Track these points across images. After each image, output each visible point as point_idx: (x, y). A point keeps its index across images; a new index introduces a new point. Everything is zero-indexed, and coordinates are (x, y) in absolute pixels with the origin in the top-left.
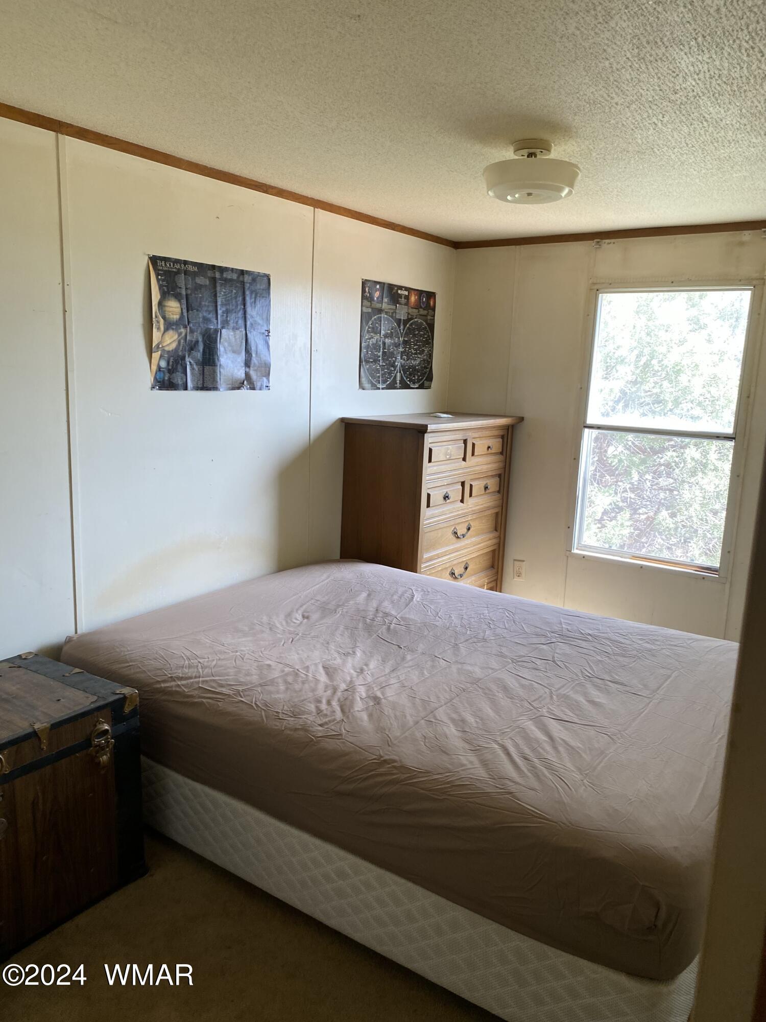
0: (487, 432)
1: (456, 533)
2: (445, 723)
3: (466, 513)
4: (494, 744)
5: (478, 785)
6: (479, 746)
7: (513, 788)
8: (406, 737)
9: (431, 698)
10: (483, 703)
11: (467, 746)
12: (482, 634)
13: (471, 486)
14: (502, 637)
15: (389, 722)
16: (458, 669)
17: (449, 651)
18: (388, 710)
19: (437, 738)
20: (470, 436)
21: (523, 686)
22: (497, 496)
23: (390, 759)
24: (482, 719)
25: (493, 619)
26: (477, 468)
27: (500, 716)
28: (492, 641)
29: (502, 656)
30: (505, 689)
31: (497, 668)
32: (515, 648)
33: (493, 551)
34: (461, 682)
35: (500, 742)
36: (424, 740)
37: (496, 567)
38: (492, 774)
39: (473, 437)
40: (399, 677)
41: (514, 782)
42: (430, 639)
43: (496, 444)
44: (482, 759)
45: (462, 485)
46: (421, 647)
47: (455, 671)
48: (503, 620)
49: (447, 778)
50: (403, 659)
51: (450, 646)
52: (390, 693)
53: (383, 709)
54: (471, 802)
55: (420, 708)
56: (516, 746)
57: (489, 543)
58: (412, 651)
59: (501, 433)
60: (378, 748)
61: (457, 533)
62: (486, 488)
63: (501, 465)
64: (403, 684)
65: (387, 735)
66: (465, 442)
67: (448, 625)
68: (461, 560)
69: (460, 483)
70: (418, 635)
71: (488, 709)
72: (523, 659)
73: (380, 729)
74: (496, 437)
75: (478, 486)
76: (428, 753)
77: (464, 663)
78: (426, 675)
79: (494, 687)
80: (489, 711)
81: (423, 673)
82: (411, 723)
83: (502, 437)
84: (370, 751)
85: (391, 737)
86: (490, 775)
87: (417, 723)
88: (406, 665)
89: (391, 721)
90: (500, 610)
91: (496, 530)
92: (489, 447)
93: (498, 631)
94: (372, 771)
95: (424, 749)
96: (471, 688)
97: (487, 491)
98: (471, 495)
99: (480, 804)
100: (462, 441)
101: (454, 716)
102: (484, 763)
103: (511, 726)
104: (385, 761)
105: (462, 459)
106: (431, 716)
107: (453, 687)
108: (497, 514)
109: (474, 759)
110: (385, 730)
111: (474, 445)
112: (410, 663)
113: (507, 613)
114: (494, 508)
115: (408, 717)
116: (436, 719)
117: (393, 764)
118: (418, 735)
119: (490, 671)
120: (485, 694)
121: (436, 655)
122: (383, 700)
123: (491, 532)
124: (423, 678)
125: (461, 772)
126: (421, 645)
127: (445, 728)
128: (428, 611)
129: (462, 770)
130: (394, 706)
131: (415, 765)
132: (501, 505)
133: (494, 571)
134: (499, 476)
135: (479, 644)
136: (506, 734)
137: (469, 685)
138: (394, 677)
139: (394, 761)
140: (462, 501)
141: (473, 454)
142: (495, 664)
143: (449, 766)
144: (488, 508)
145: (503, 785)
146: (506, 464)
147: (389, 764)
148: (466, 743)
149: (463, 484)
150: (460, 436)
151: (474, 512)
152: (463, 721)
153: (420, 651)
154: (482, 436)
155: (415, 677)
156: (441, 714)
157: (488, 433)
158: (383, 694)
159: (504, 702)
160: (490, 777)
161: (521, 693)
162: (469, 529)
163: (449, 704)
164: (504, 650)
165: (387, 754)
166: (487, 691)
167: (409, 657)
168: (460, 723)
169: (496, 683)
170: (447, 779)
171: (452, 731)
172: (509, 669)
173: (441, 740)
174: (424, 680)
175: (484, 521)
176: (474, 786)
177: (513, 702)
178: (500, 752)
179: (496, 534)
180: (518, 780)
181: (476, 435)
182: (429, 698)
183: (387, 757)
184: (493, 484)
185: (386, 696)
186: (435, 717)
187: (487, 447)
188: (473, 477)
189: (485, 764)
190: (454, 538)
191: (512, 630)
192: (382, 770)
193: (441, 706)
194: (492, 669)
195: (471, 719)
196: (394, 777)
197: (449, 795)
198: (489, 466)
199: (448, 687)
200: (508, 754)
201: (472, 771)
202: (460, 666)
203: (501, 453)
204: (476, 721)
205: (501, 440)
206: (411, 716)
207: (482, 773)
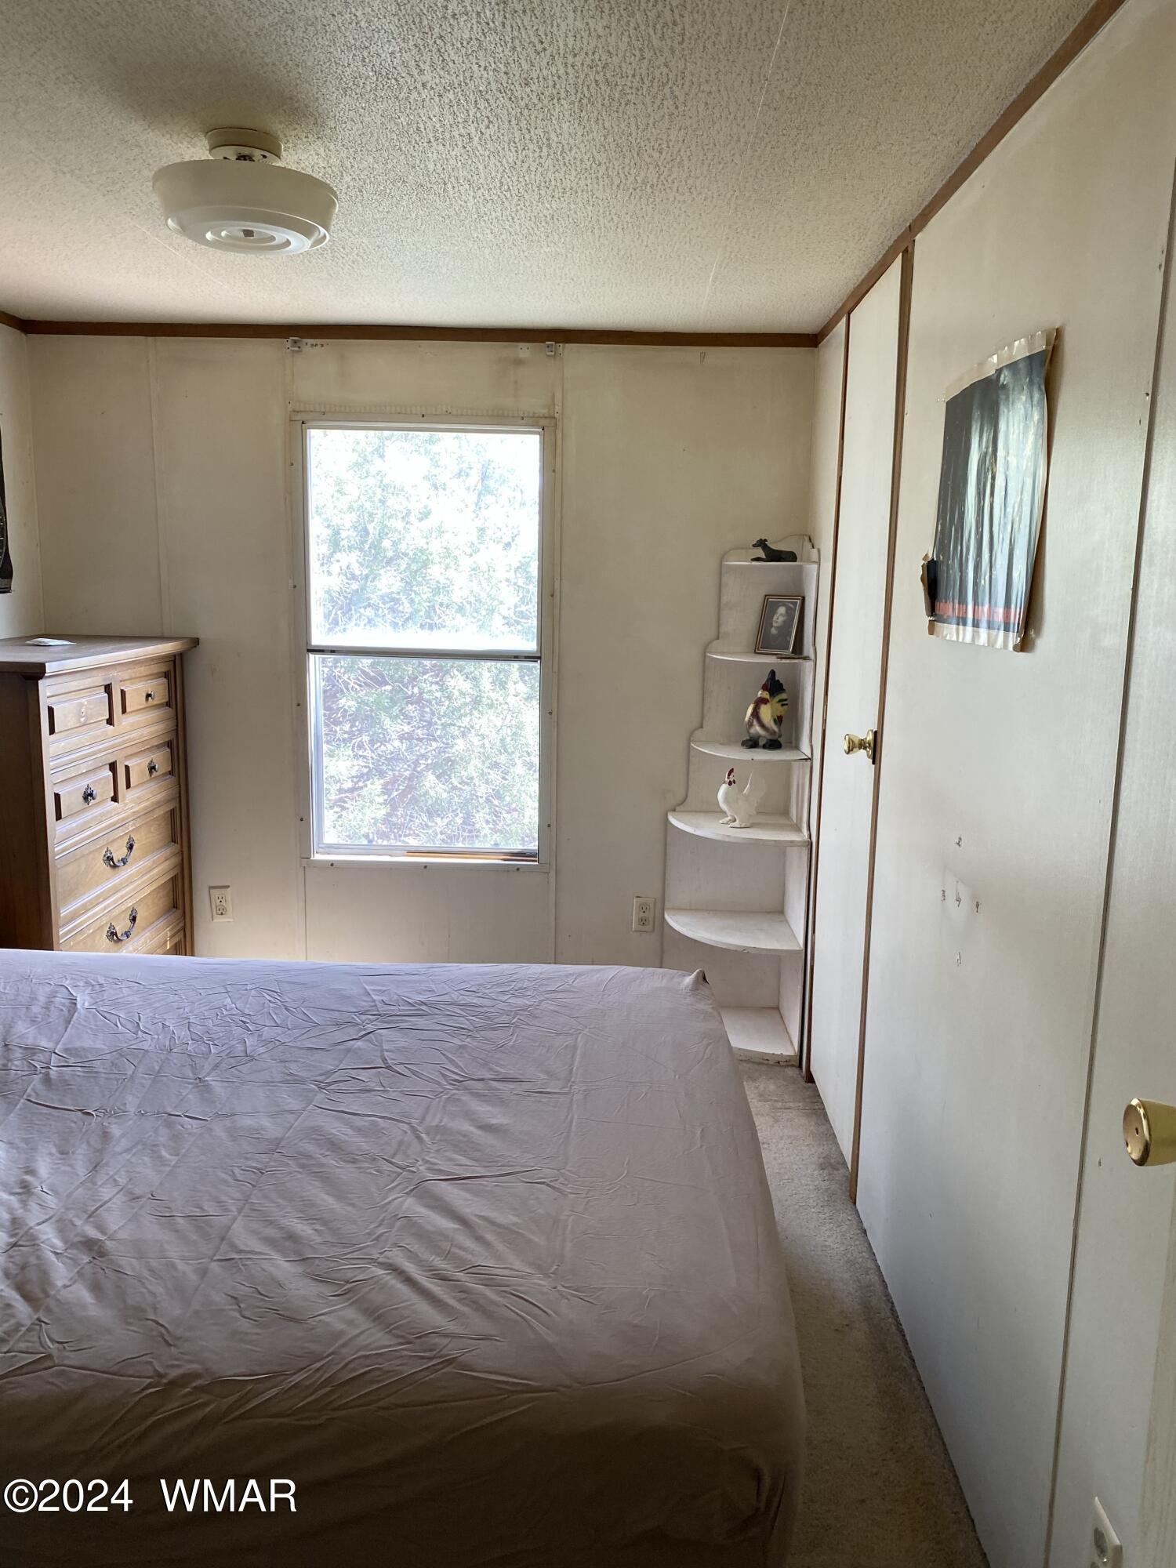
0: (142, 668)
1: (110, 859)
2: (260, 1253)
3: (123, 819)
4: (374, 1269)
5: (386, 1365)
6: (348, 1282)
7: (452, 1349)
8: (197, 1312)
9: (206, 1208)
10: (310, 1188)
11: (326, 1290)
12: (240, 1048)
13: (127, 768)
14: (277, 1043)
15: (144, 1290)
16: (228, 1130)
17: (190, 1096)
18: (129, 1263)
19: (262, 1294)
20: (114, 676)
21: (359, 1130)
22: (171, 780)
23: (184, 1376)
24: (325, 1223)
25: (247, 1011)
26: (134, 735)
27: (353, 1205)
28: (263, 1056)
29: (296, 1082)
30: (334, 1145)
31: (299, 1107)
32: (312, 1059)
33: (174, 879)
34: (248, 1156)
35: (381, 1260)
36: (236, 1307)
37: (180, 905)
38: (403, 1334)
39: (121, 679)
40: (115, 1180)
41: (446, 1336)
42: (143, 1081)
43: (158, 687)
44: (368, 1309)
45: (110, 770)
46: (132, 1103)
47: (223, 1135)
48: (266, 1010)
49: (321, 1372)
50: (106, 1136)
51: (190, 1086)
52: (114, 1220)
53: (120, 1266)
54: (383, 1408)
55: (195, 1237)
56: (413, 1257)
57: (167, 865)
58: (118, 1114)
59: (163, 668)
60: (147, 1358)
61: (112, 859)
62: (152, 769)
63: (171, 724)
64: (131, 1193)
65: (152, 1320)
66: (108, 689)
67: (168, 1043)
68: (123, 908)
69: (108, 766)
70: (117, 1080)
71: (326, 1197)
72: (335, 1077)
73: (133, 1314)
74: (157, 676)
75: (138, 766)
76: (257, 1334)
77: (233, 1115)
78: (171, 1161)
79: (311, 1148)
80: (327, 1201)
81: (160, 1157)
82: (193, 1277)
83: (166, 675)
84: (130, 1372)
85: (167, 1325)
86: (398, 1336)
87: (203, 1272)
88: (118, 1149)
89: (150, 1287)
90: (253, 992)
91: (174, 841)
92: (148, 696)
93: (267, 1033)
94: (152, 1414)
95: (245, 1325)
96: (272, 1164)
97: (155, 774)
98: (128, 786)
99: (403, 1406)
100: (103, 689)
101: (271, 1232)
102: (376, 1315)
103: (383, 1220)
104: (173, 1384)
105: (105, 722)
106: (224, 1247)
107: (237, 1171)
108: (172, 812)
109: (351, 1313)
110: (144, 1311)
111: (123, 693)
112: (124, 1143)
113: (265, 995)
114: (169, 801)
115: (181, 1265)
116: (240, 1252)
117: (194, 1384)
118: (218, 1298)
119: (291, 1118)
120: (303, 1166)
121: (170, 1110)
122: (109, 1245)
123: (166, 845)
124: (168, 1169)
125: (344, 1351)
126: (130, 1098)
127: (265, 1265)
128: (117, 1026)
129: (344, 1345)
130: (138, 1249)
131: (243, 1370)
132: (178, 795)
133: (179, 912)
134: (169, 744)
135: (242, 1068)
136: (383, 1238)
137: (265, 1158)
138: (103, 1184)
139: (196, 1376)
140: (115, 799)
141: (124, 711)
142: (290, 1100)
143: (312, 1347)
144: (159, 804)
145: (431, 1350)
146: (177, 723)
147: (184, 1386)
148: (321, 1284)
149: (113, 767)
150: (100, 679)
151: (137, 816)
152: (292, 1237)
153: (132, 1110)
154: (134, 676)
155: (148, 1172)
156: (243, 1236)
157: (143, 670)
158: (101, 1228)
159: (346, 1173)
160: (401, 1340)
161: (366, 1147)
162: (131, 847)
163: (246, 1210)
164: (294, 1068)
165: (173, 1366)
166: (304, 1161)
167: (116, 1130)
168: (288, 1244)
169: (314, 1139)
170: (321, 1376)
171: (282, 1267)
172: (320, 1103)
173: (271, 1295)
174: (171, 1171)
175: (152, 829)
176: (378, 1373)
177: (359, 1168)
178: (393, 1281)
179: (176, 847)
180: (451, 1327)
181: (126, 675)
182: (201, 1208)
183: (174, 1373)
184: (161, 759)
185: (110, 1233)
186: (234, 1247)
187: (145, 695)
188: (130, 751)
189: (378, 1318)
190: (109, 868)
191: (290, 1028)
192: (173, 1406)
193: (235, 1219)
194: (291, 1112)
195: (303, 1229)
196: (208, 1409)
197: (339, 1408)
198: (153, 729)
199: (226, 1173)
200: (409, 1280)
201: (361, 1341)
202: (228, 1123)
203: (168, 704)
204: (316, 1230)
205: (165, 680)
206: (183, 1258)
207: (378, 1339)
